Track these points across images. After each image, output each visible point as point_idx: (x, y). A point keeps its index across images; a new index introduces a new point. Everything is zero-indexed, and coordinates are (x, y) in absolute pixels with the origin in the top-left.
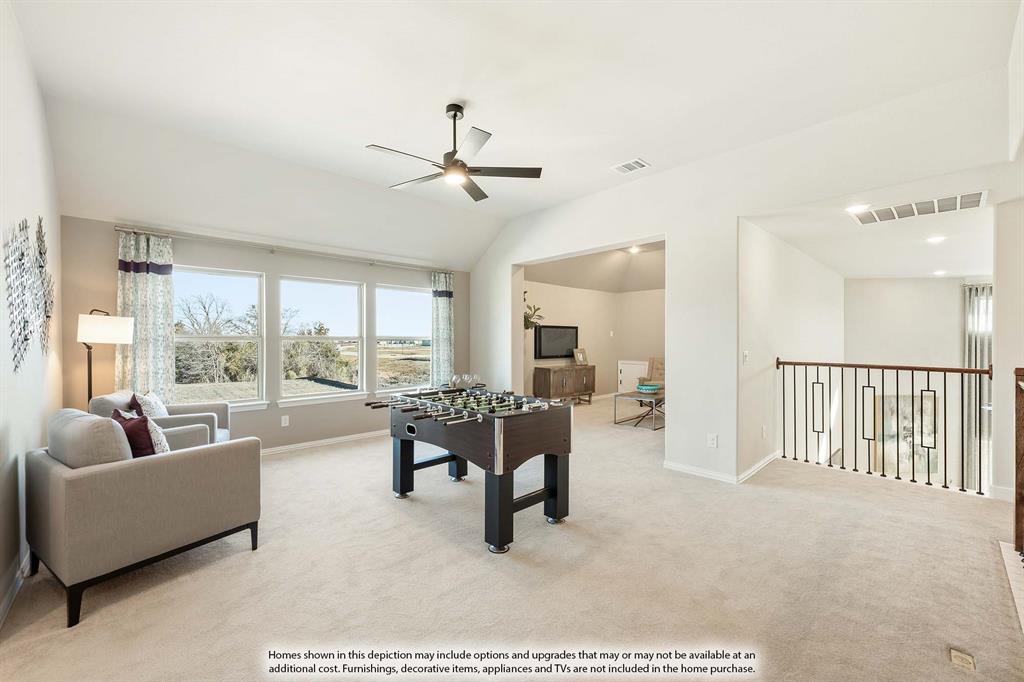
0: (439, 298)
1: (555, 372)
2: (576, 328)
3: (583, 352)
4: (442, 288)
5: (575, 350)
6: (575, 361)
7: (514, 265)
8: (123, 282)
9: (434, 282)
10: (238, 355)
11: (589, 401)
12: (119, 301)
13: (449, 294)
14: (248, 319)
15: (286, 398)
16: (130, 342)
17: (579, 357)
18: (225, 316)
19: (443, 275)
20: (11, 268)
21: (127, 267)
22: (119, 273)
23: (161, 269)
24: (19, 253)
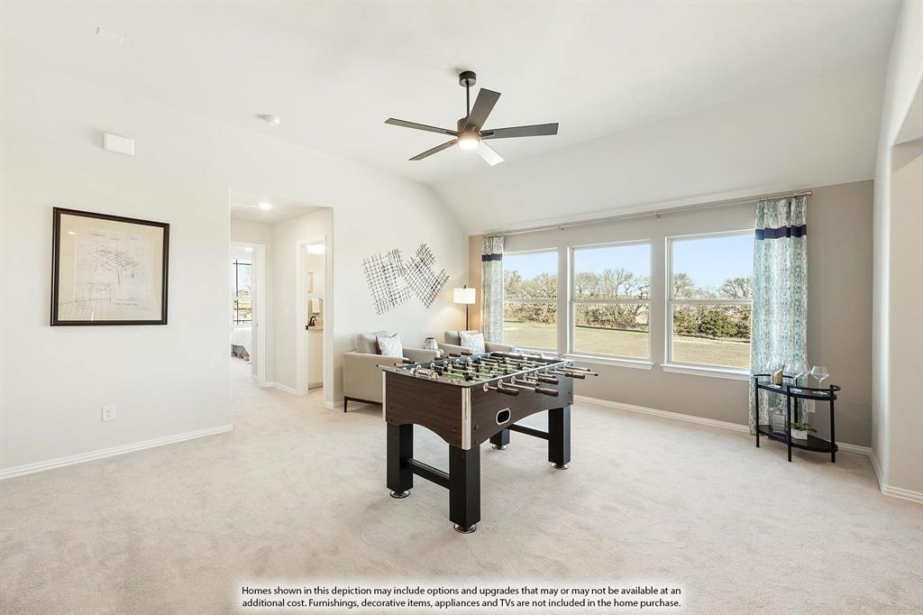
0: (773, 241)
4: (782, 222)
8: (484, 268)
9: (762, 216)
12: (482, 278)
13: (798, 231)
15: (576, 353)
16: (473, 302)
19: (783, 202)
20: (370, 273)
21: (487, 258)
22: (482, 263)
23: (498, 257)
24: (381, 266)
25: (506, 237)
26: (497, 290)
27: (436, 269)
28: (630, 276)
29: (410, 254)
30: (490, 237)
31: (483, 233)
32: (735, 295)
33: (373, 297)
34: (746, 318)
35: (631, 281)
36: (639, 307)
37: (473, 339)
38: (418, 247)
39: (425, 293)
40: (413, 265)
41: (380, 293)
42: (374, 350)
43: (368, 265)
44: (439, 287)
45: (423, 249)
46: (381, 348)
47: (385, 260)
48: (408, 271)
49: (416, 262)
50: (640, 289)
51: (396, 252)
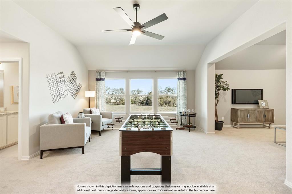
0: (181, 81)
1: (241, 111)
2: (262, 90)
3: (266, 102)
4: (182, 77)
5: (260, 101)
6: (259, 106)
7: (209, 64)
8: (97, 83)
9: (178, 75)
10: (162, 100)
11: (270, 127)
12: (96, 87)
13: (185, 79)
14: (166, 91)
17: (262, 104)
18: (161, 90)
19: (182, 72)
20: (50, 82)
21: (97, 80)
22: (96, 81)
23: (103, 80)
24: (55, 79)
25: (106, 72)
26: (102, 92)
27: (78, 82)
28: (109, 89)
29: (67, 75)
30: (99, 72)
31: (96, 70)
32: (133, 94)
33: (51, 94)
34: (136, 99)
35: (110, 90)
36: (112, 97)
37: (96, 111)
38: (71, 72)
39: (74, 93)
40: (69, 80)
41: (55, 93)
42: (60, 121)
43: (49, 78)
44: (78, 90)
45: (73, 74)
46: (65, 120)
47: (57, 76)
48: (67, 82)
49: (70, 79)
50: (112, 92)
51: (62, 73)
